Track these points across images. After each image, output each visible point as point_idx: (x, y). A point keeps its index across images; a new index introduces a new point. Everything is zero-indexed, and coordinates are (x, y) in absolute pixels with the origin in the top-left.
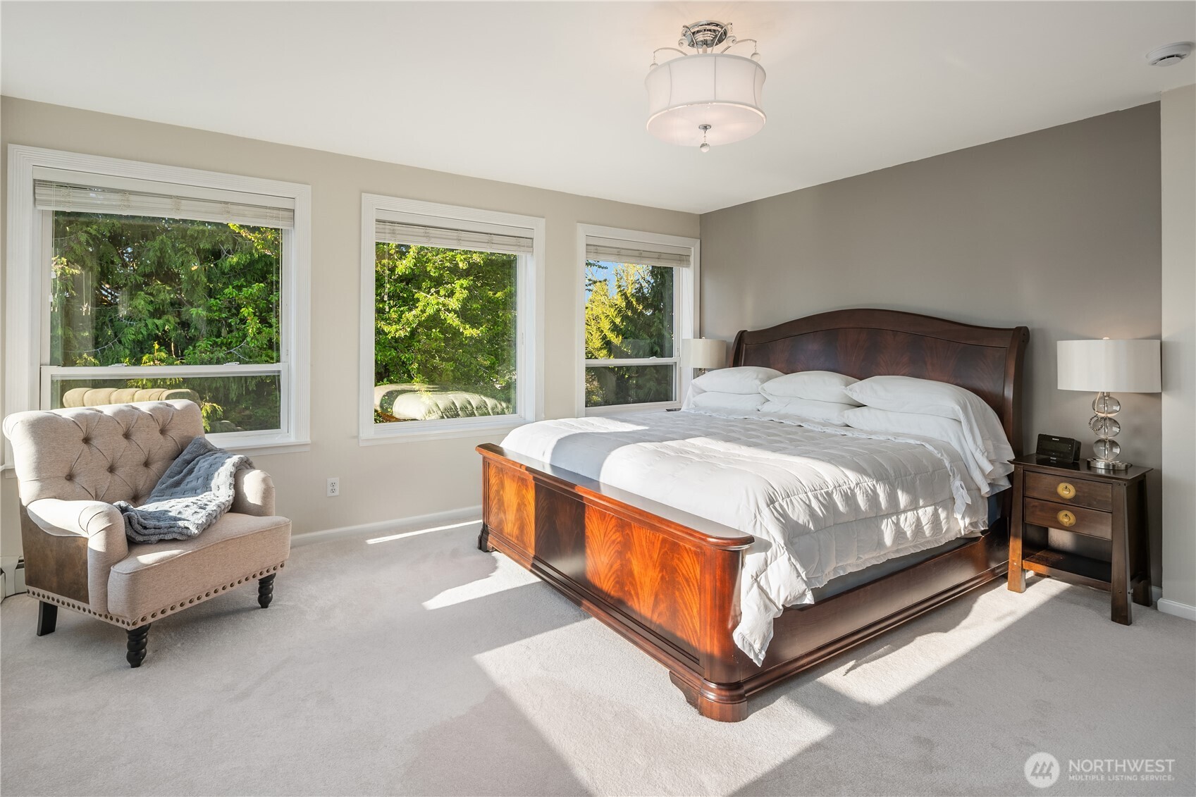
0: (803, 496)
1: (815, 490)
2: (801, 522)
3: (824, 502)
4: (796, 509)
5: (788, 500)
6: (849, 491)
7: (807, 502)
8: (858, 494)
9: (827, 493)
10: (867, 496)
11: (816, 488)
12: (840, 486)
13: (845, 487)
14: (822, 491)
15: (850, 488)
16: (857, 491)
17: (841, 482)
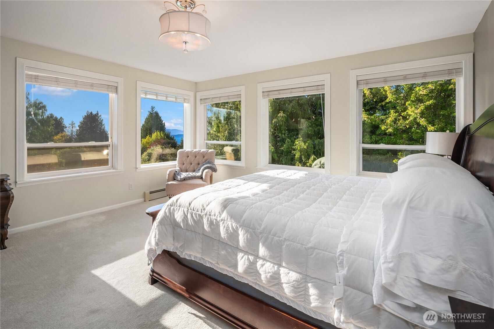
0: (186, 210)
1: (194, 210)
2: (177, 220)
3: (195, 218)
4: (178, 214)
5: (178, 208)
6: (214, 221)
7: (186, 214)
8: (221, 225)
9: (199, 215)
10: (227, 230)
11: (195, 210)
12: (210, 215)
13: (213, 217)
14: (197, 213)
15: (216, 220)
16: (221, 223)
17: (213, 214)
